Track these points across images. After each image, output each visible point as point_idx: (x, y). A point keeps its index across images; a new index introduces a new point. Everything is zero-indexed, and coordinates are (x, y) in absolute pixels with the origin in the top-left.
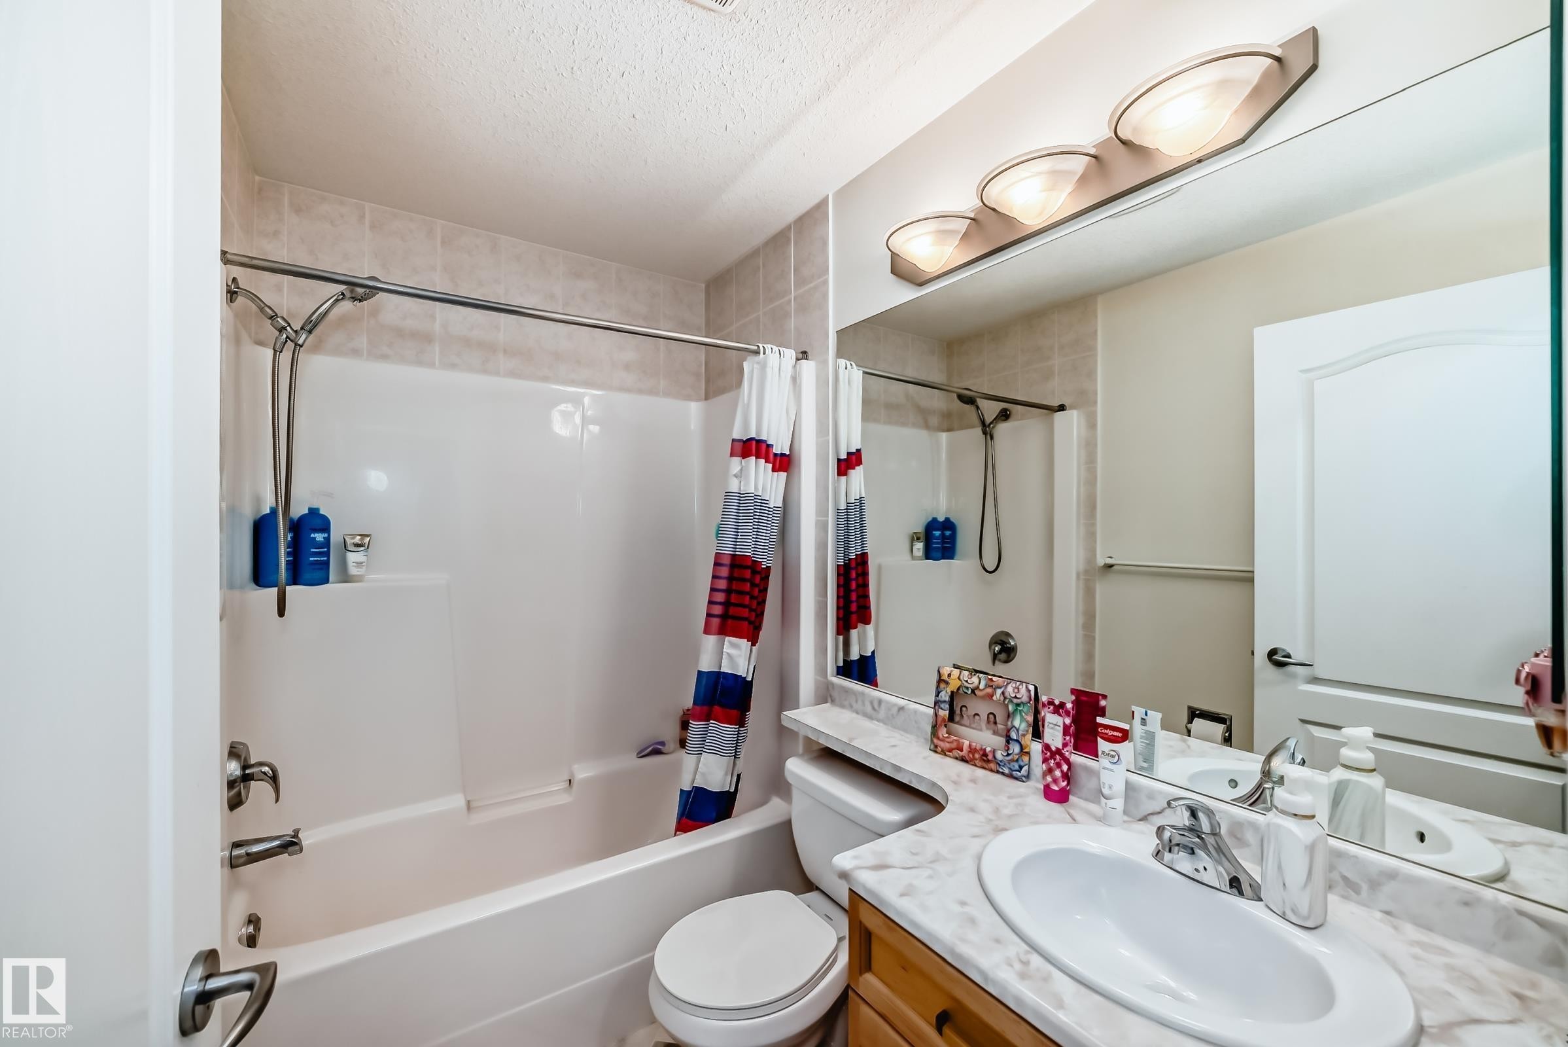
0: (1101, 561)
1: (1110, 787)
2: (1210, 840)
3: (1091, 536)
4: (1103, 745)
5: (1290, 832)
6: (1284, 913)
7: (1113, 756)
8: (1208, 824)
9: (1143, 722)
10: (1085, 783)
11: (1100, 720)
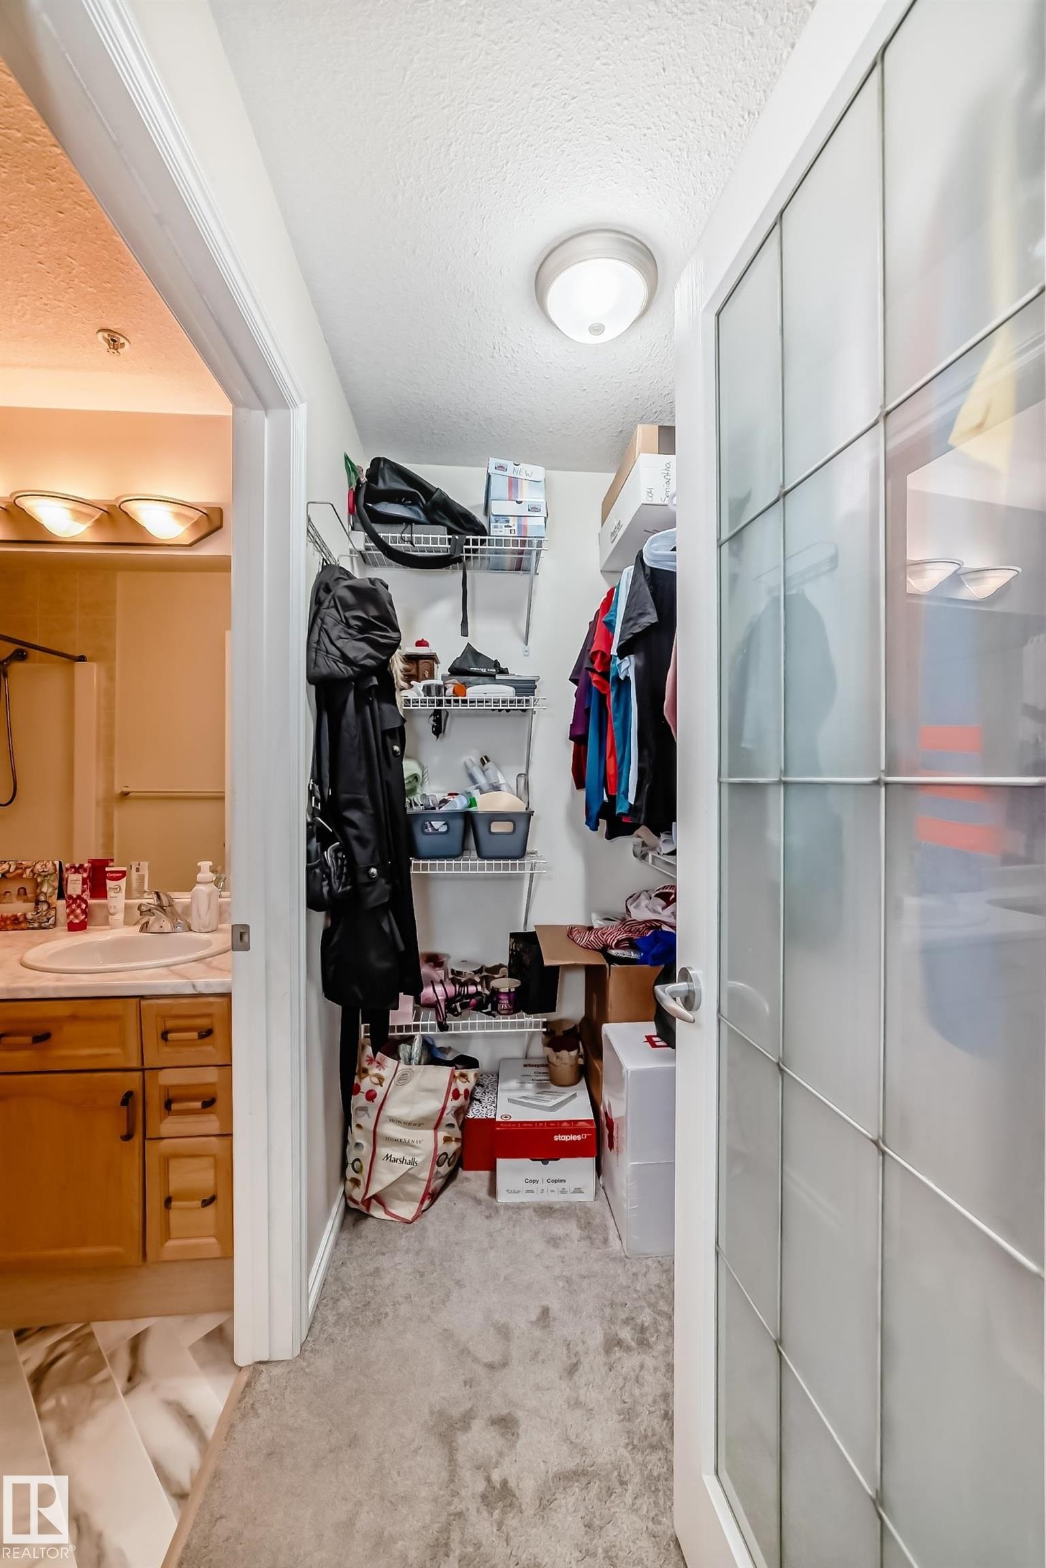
0: (118, 789)
1: (115, 907)
2: (168, 909)
3: (109, 770)
4: (110, 884)
5: (201, 890)
6: (200, 930)
7: (117, 889)
8: (167, 900)
9: (138, 870)
10: (99, 915)
11: (107, 869)
